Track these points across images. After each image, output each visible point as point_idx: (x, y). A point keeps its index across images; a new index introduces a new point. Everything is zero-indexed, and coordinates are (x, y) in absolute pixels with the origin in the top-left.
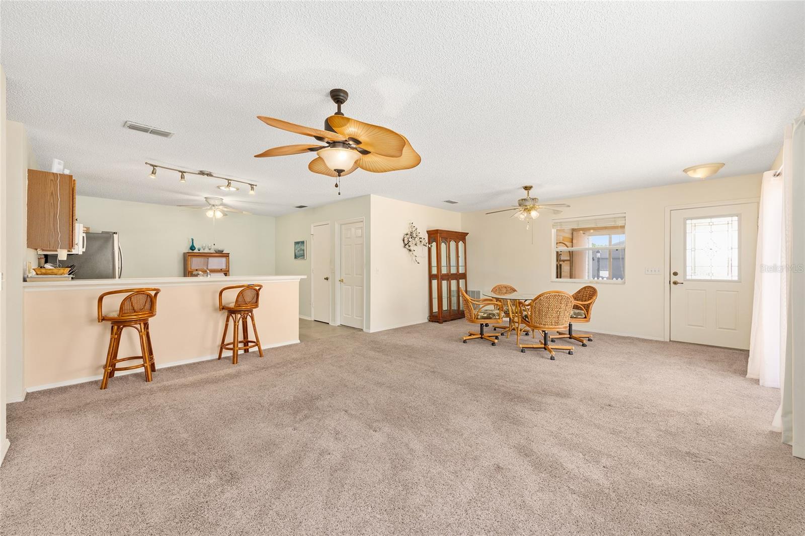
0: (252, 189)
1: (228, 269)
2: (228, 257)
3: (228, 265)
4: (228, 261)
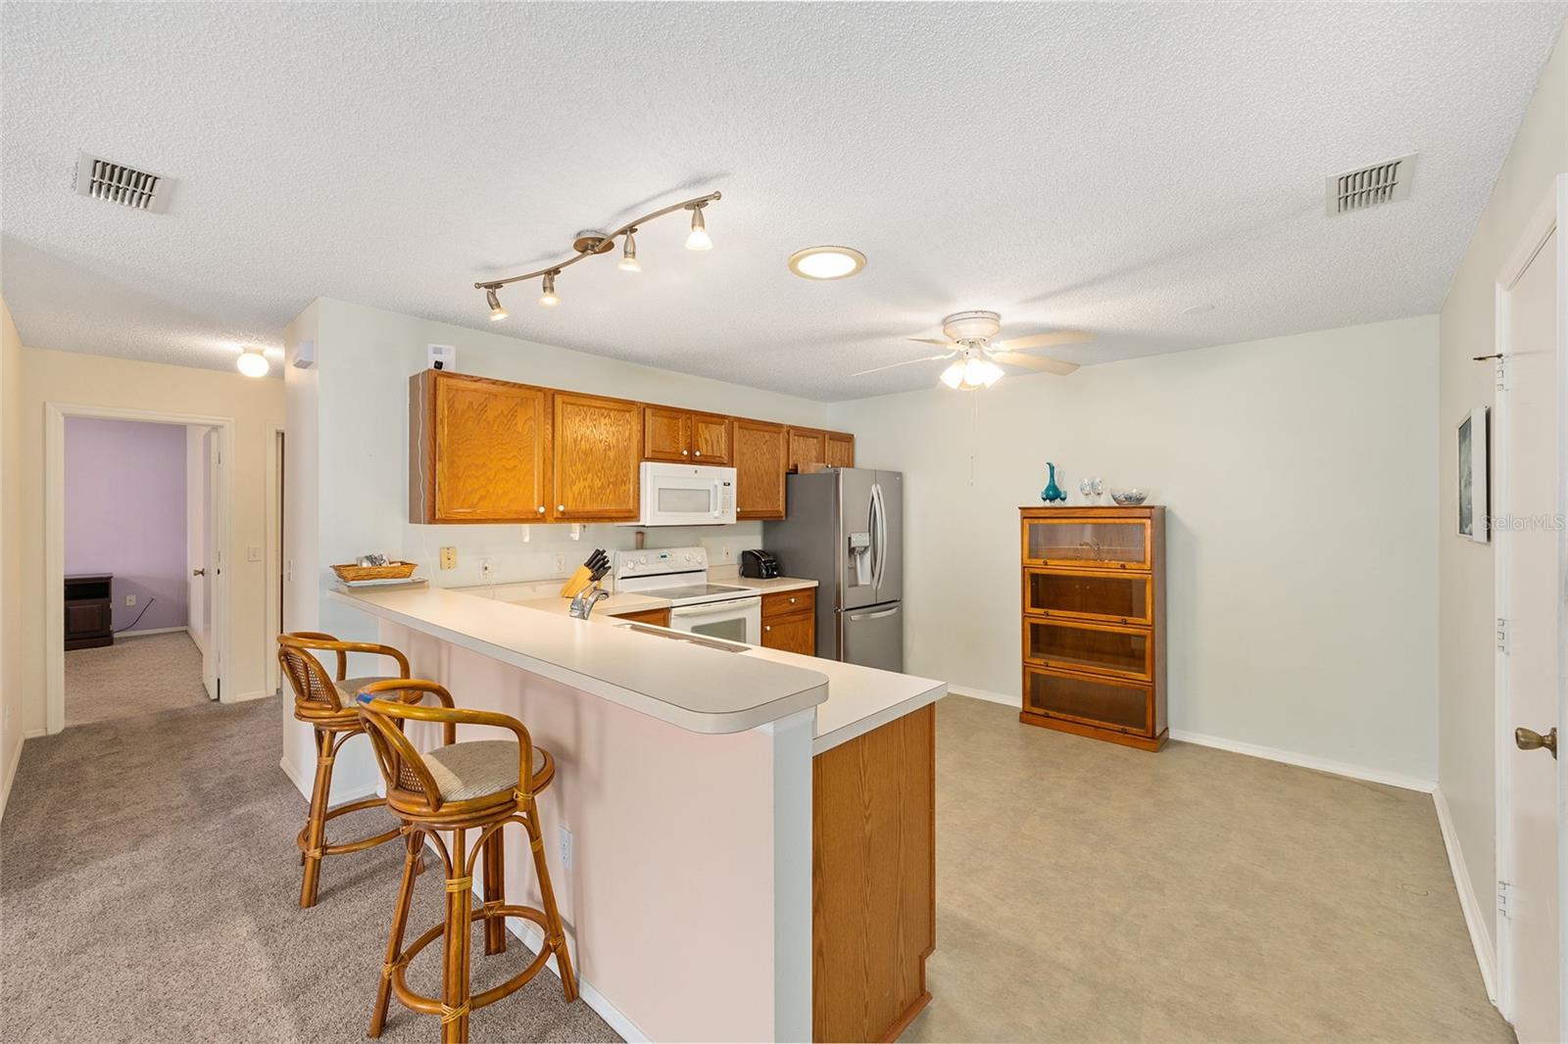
0: (699, 218)
1: (1148, 563)
2: (1148, 522)
3: (1148, 549)
4: (1148, 532)
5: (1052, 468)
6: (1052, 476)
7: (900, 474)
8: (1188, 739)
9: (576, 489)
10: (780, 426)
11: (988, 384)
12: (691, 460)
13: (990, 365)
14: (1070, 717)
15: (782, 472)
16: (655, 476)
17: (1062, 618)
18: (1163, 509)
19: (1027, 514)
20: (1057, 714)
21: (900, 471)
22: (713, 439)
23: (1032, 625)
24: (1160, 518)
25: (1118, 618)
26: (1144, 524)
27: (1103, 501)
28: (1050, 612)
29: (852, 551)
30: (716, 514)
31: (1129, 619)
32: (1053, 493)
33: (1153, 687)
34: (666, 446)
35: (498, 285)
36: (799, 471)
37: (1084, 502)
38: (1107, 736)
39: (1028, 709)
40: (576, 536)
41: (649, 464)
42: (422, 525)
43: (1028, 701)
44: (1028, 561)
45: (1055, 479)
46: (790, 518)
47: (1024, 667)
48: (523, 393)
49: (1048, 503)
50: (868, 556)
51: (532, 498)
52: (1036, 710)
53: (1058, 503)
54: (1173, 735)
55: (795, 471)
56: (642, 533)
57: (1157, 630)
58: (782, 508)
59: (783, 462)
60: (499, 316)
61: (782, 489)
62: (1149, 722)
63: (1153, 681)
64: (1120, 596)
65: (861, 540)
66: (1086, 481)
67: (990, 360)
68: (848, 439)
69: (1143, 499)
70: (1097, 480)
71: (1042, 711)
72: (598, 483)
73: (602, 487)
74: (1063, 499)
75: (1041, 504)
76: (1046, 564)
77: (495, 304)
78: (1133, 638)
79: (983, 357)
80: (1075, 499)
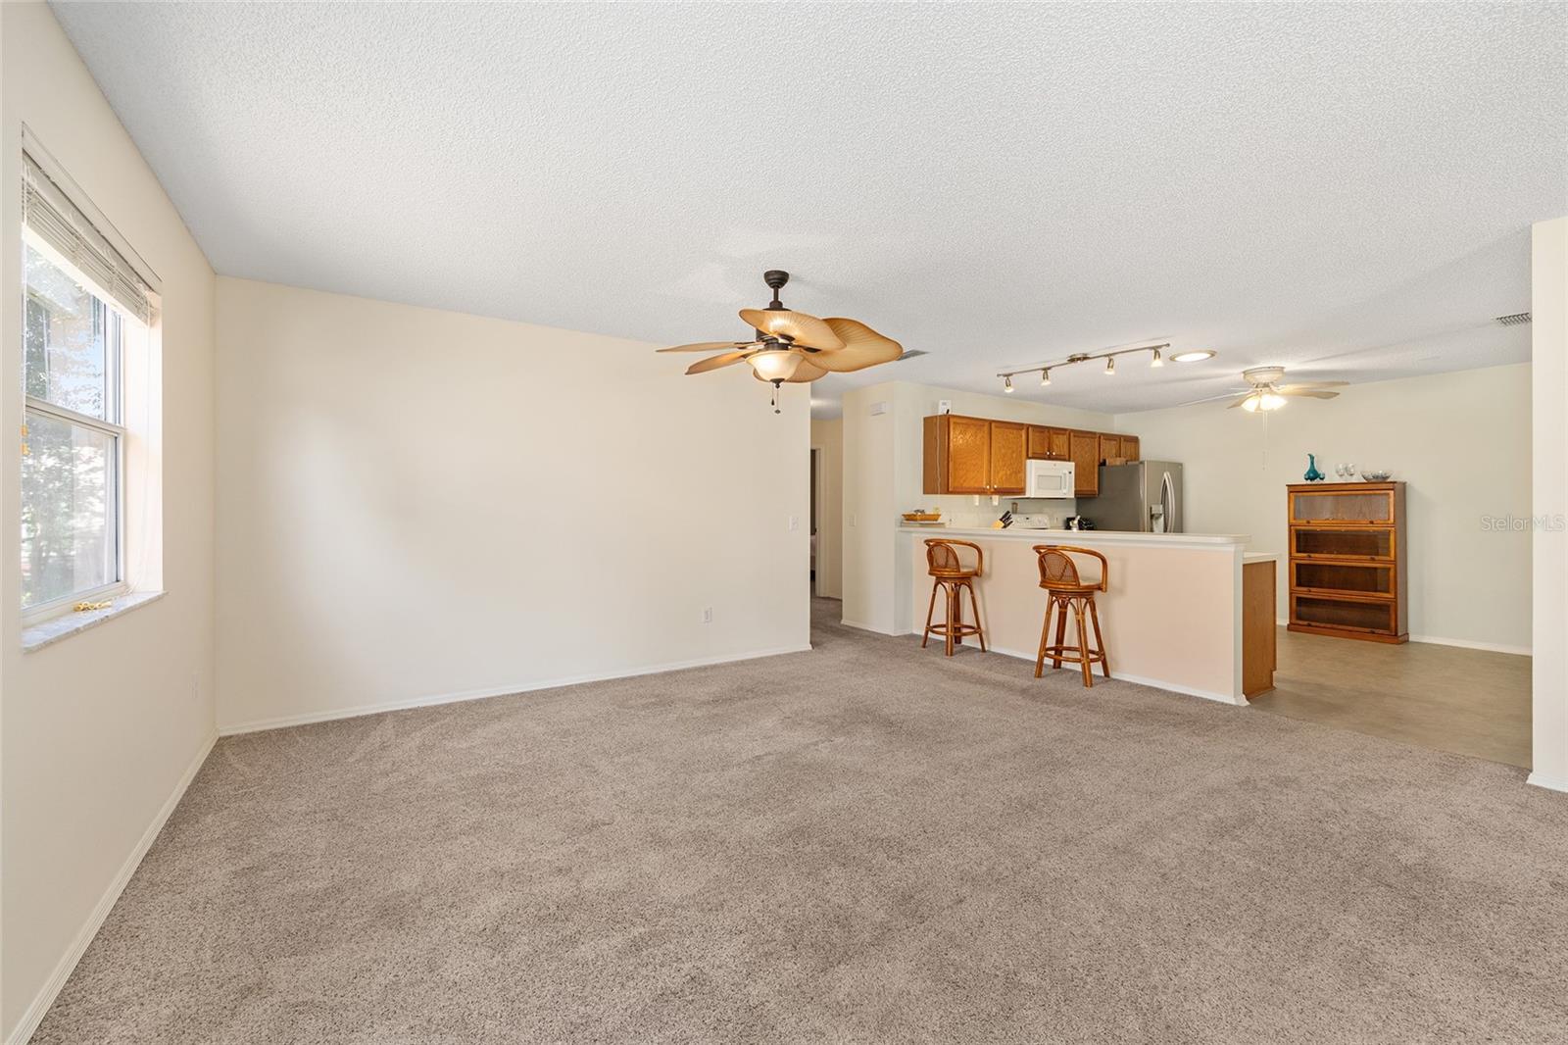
0: (1157, 354)
1: (1392, 521)
2: (1392, 492)
3: (1392, 510)
4: (1392, 500)
5: (1312, 458)
6: (1312, 463)
7: (1181, 465)
8: (1426, 640)
9: (1000, 475)
10: (1095, 433)
11: (1276, 409)
12: (1050, 458)
13: (1276, 397)
14: (1329, 626)
15: (1097, 464)
16: (1035, 468)
17: (1321, 558)
18: (1404, 484)
19: (1293, 489)
20: (1318, 624)
21: (1180, 461)
22: (1060, 442)
23: (1297, 565)
24: (1401, 490)
25: (1369, 557)
26: (1388, 494)
27: (1354, 480)
28: (1312, 555)
29: (1152, 516)
30: (1065, 491)
31: (1376, 558)
32: (1313, 475)
33: (1396, 602)
34: (1039, 450)
35: (1011, 375)
36: (1107, 463)
37: (1337, 480)
38: (1361, 637)
39: (1294, 621)
40: (996, 503)
41: (1033, 461)
42: (939, 496)
43: (1294, 616)
44: (1292, 521)
45: (1315, 465)
46: (1101, 496)
47: (1291, 594)
48: (980, 423)
49: (1309, 482)
50: (1162, 518)
51: (982, 482)
52: (1301, 622)
53: (1316, 482)
54: (1412, 638)
55: (1103, 464)
56: (1016, 504)
57: (1400, 563)
58: (1096, 489)
59: (1097, 458)
60: (1010, 390)
61: (1096, 476)
62: (1393, 624)
63: (1396, 597)
64: (1370, 543)
65: (1158, 509)
66: (1341, 466)
67: (1276, 394)
68: (1135, 440)
69: (1388, 477)
70: (1350, 465)
71: (1306, 623)
72: (1008, 472)
73: (1011, 474)
74: (1322, 479)
75: (1305, 482)
76: (1308, 522)
77: (1008, 385)
78: (1379, 571)
79: (1272, 393)
80: (1331, 477)
